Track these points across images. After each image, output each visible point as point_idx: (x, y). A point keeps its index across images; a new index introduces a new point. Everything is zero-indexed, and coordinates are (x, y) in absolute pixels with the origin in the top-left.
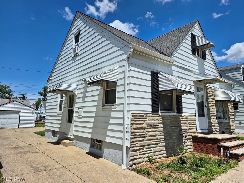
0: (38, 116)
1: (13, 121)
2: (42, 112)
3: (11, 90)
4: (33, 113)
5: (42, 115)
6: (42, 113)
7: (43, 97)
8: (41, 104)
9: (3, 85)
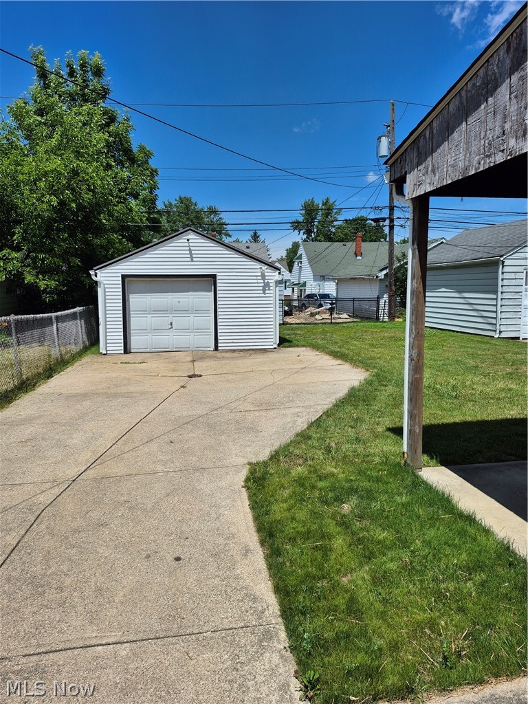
0: (293, 291)
1: (192, 320)
2: (305, 280)
3: (223, 221)
4: (267, 285)
5: (305, 289)
6: (304, 284)
7: (305, 236)
8: (298, 255)
9: (202, 209)
